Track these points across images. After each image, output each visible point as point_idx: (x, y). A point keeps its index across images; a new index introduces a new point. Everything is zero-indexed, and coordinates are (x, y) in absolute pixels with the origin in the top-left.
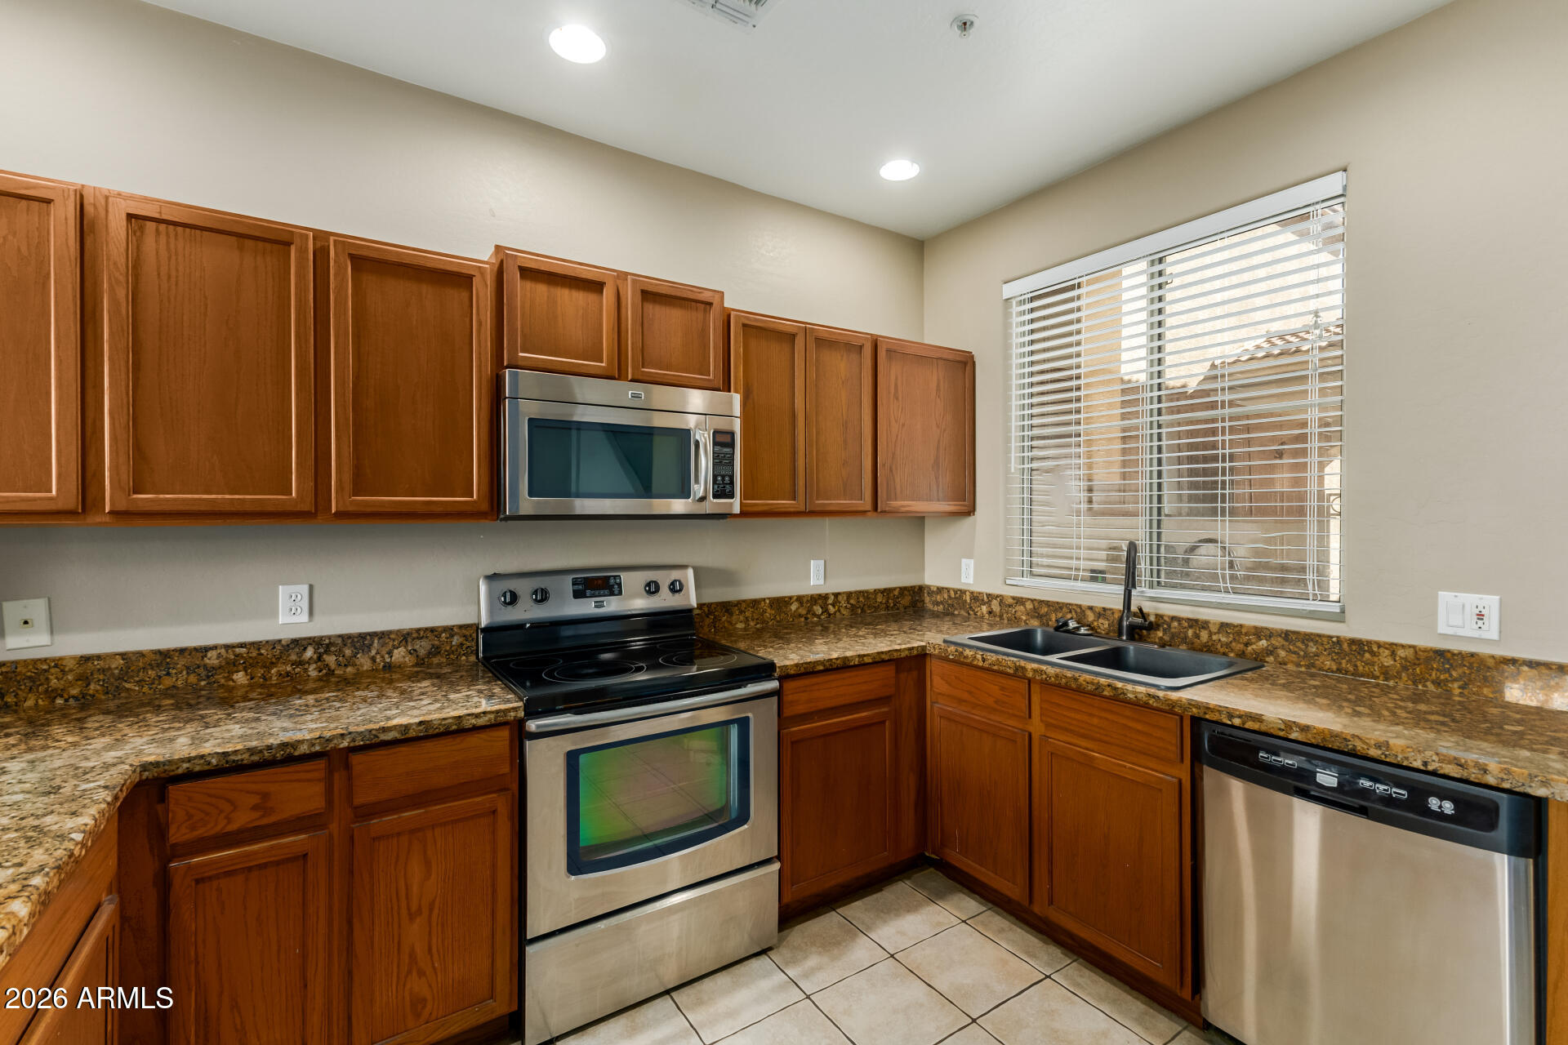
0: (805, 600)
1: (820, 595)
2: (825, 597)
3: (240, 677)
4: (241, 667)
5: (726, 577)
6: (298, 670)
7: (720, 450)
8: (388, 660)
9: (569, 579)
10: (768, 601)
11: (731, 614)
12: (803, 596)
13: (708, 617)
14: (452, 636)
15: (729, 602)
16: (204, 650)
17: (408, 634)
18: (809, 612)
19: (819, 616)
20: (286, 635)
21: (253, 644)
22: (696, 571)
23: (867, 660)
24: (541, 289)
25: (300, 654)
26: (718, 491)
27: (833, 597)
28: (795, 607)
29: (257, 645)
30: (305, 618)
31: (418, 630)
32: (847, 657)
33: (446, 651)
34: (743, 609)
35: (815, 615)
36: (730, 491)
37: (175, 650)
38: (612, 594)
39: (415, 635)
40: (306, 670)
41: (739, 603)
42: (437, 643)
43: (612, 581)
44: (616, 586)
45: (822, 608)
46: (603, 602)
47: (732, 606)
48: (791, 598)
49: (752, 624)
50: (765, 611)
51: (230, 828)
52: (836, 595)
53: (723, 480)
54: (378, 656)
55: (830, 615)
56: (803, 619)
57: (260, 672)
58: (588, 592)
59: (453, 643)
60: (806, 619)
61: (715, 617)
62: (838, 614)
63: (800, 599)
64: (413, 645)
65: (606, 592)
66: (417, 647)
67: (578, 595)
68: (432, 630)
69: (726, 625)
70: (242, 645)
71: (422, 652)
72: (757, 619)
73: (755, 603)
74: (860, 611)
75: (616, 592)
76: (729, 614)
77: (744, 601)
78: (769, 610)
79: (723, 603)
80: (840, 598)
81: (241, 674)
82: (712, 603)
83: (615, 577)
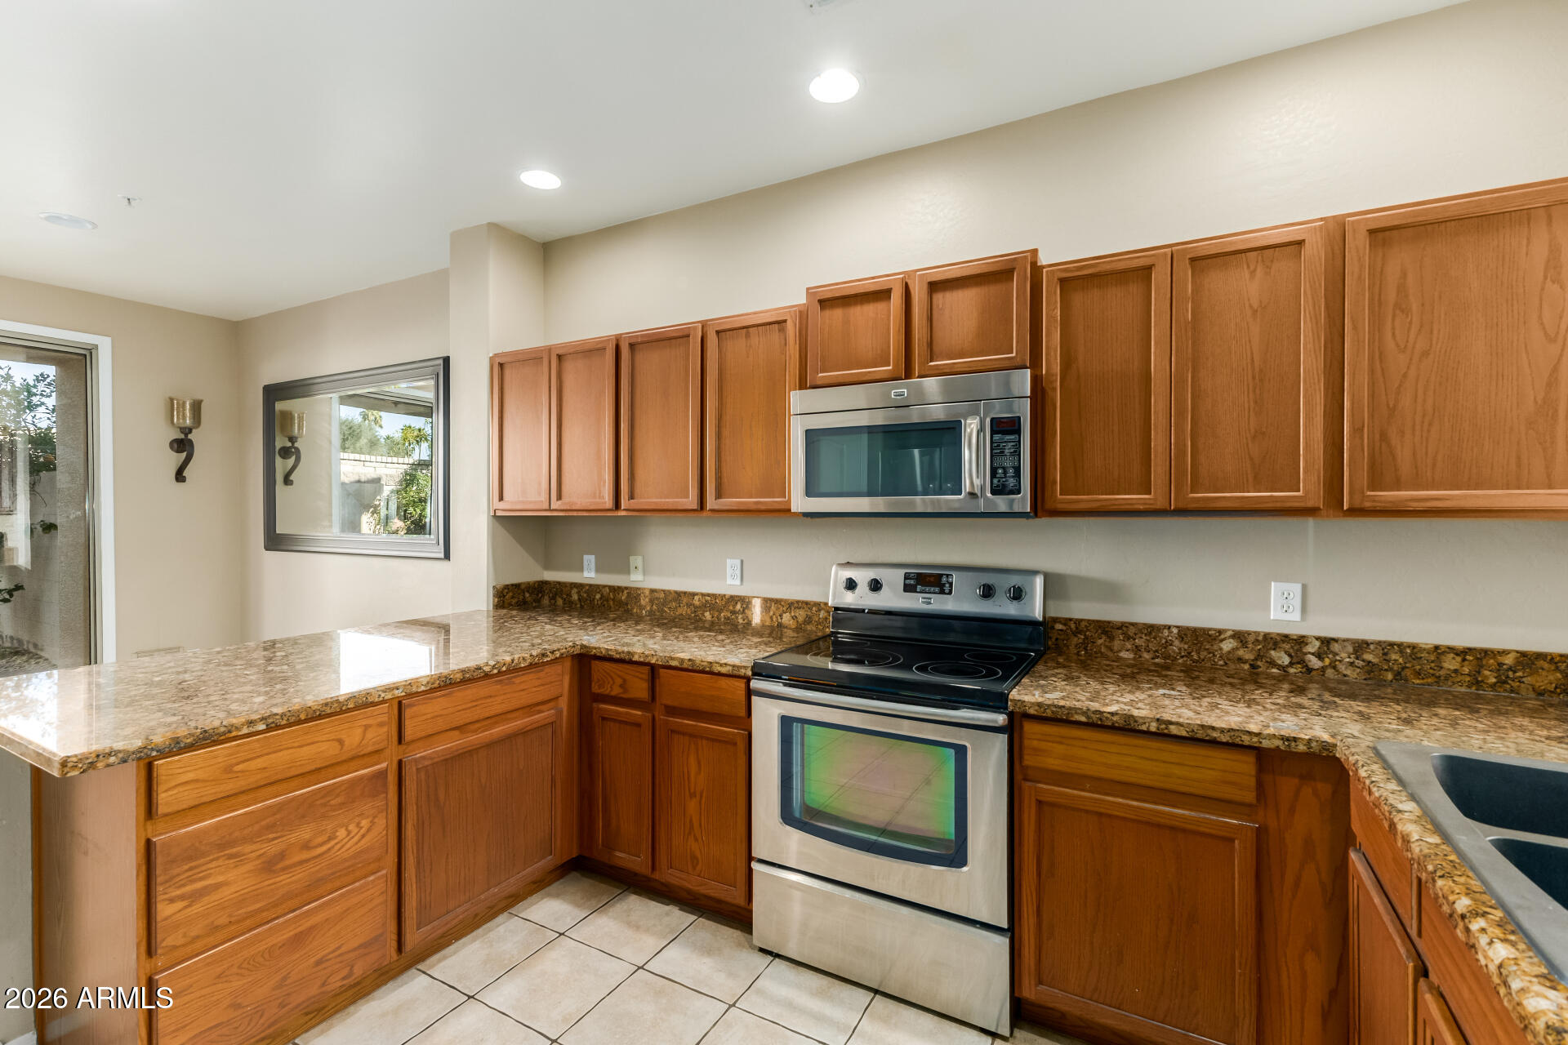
0: (1251, 639)
1: (1286, 636)
2: (1301, 641)
3: (708, 615)
4: (708, 609)
5: (1110, 591)
6: (733, 617)
7: (1000, 439)
8: (780, 621)
9: (901, 573)
10: (1175, 631)
11: (1112, 638)
12: (1249, 633)
13: (1076, 636)
14: (820, 610)
15: (1109, 622)
16: (694, 594)
17: (792, 603)
18: (1259, 657)
19: (1283, 668)
20: (729, 592)
21: (713, 595)
22: (1048, 577)
23: (1174, 730)
24: (837, 314)
25: (734, 606)
26: (998, 486)
27: (1317, 644)
28: (1231, 646)
29: (714, 596)
30: (738, 582)
31: (798, 602)
32: (1132, 716)
33: (816, 621)
34: (1131, 635)
35: (1272, 664)
36: (1015, 486)
37: (682, 592)
38: (942, 592)
39: (796, 605)
40: (737, 618)
41: (1123, 626)
42: (809, 613)
43: (944, 579)
44: (947, 585)
45: (1290, 656)
46: (930, 599)
47: (1112, 627)
48: (1220, 632)
49: (1146, 656)
50: (1169, 643)
51: (624, 696)
52: (1326, 642)
53: (1005, 472)
54: (774, 617)
55: (1309, 670)
56: (1246, 667)
57: (716, 614)
58: (919, 588)
59: (821, 616)
60: (1253, 666)
61: (1086, 638)
62: (1330, 673)
63: (1240, 636)
64: (794, 612)
65: (937, 590)
66: (797, 615)
67: (908, 588)
68: (807, 603)
69: (1103, 650)
70: (708, 595)
71: (801, 619)
72: (1157, 651)
73: (1152, 630)
74: (1390, 676)
75: (947, 591)
76: (1109, 637)
77: (1133, 624)
78: (1177, 643)
79: (1098, 621)
80: (1336, 647)
81: (708, 613)
82: (1082, 620)
83: (947, 575)
